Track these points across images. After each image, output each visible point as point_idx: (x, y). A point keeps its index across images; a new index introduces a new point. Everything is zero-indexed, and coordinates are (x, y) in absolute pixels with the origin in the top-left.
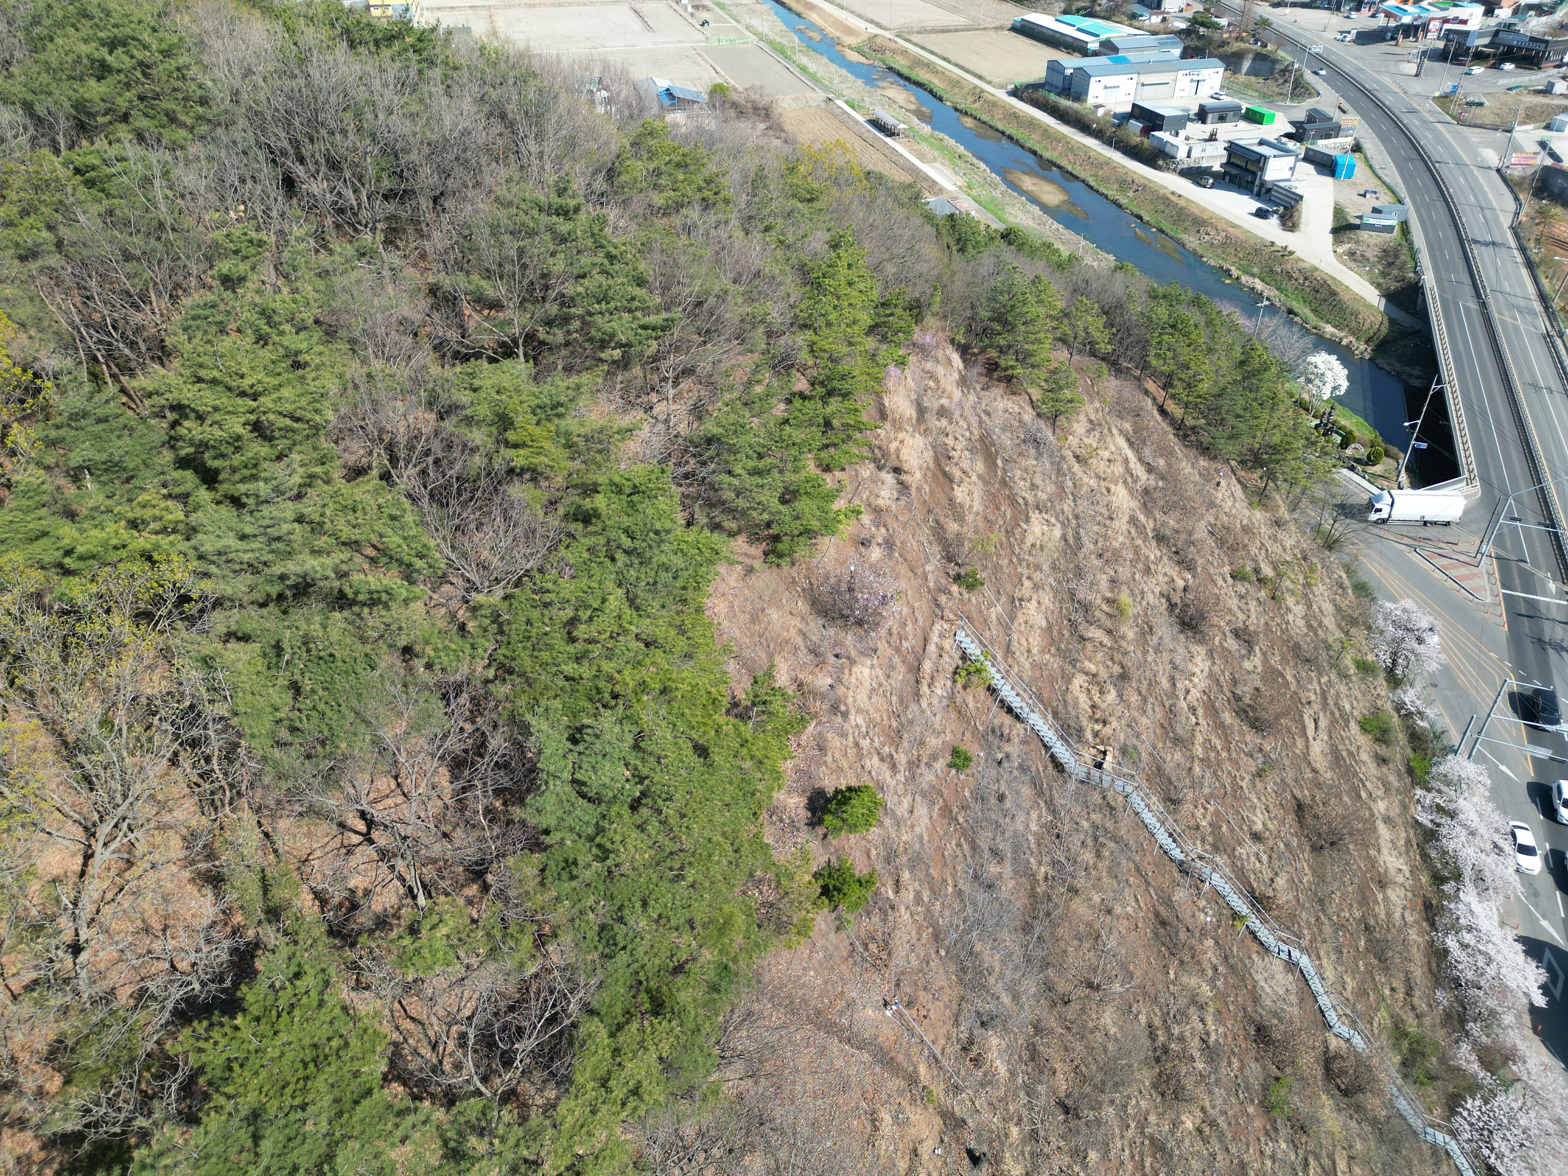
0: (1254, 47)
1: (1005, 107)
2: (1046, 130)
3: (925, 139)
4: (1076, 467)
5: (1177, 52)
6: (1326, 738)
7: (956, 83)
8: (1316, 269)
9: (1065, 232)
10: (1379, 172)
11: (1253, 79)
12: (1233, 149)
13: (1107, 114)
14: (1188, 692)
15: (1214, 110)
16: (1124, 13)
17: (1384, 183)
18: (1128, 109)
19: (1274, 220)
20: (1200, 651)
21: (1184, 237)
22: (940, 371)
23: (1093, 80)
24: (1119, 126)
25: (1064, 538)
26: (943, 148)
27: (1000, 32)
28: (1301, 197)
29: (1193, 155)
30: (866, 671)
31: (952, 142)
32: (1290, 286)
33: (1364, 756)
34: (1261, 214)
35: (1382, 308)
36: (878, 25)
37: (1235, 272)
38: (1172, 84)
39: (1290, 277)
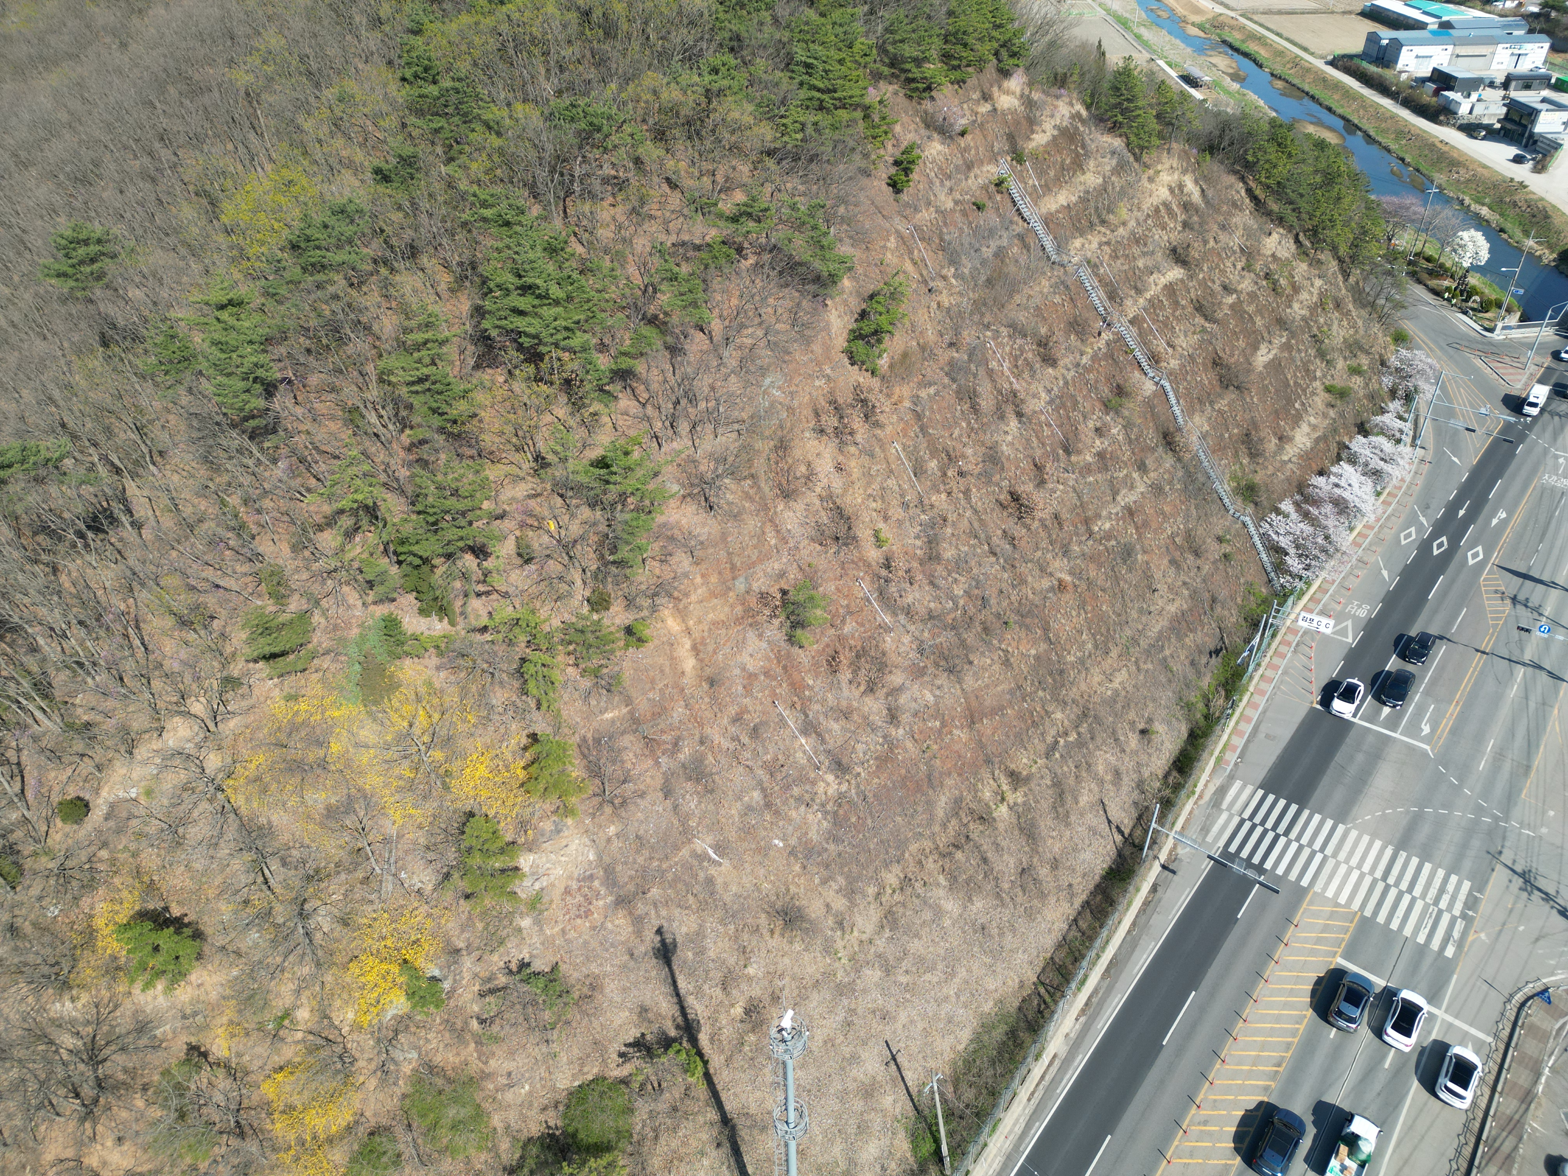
1: (1317, 73)
2: (1347, 91)
3: (1228, 93)
7: (1280, 53)
12: (1513, 106)
13: (1408, 78)
15: (1518, 78)
18: (1429, 73)
19: (1528, 165)
20: (1181, 271)
21: (1436, 175)
22: (1062, 103)
24: (1415, 87)
26: (1242, 100)
27: (1346, 15)
28: (1562, 147)
29: (1475, 112)
34: (1517, 160)
37: (1467, 201)
38: (1489, 56)
39: (1515, 205)
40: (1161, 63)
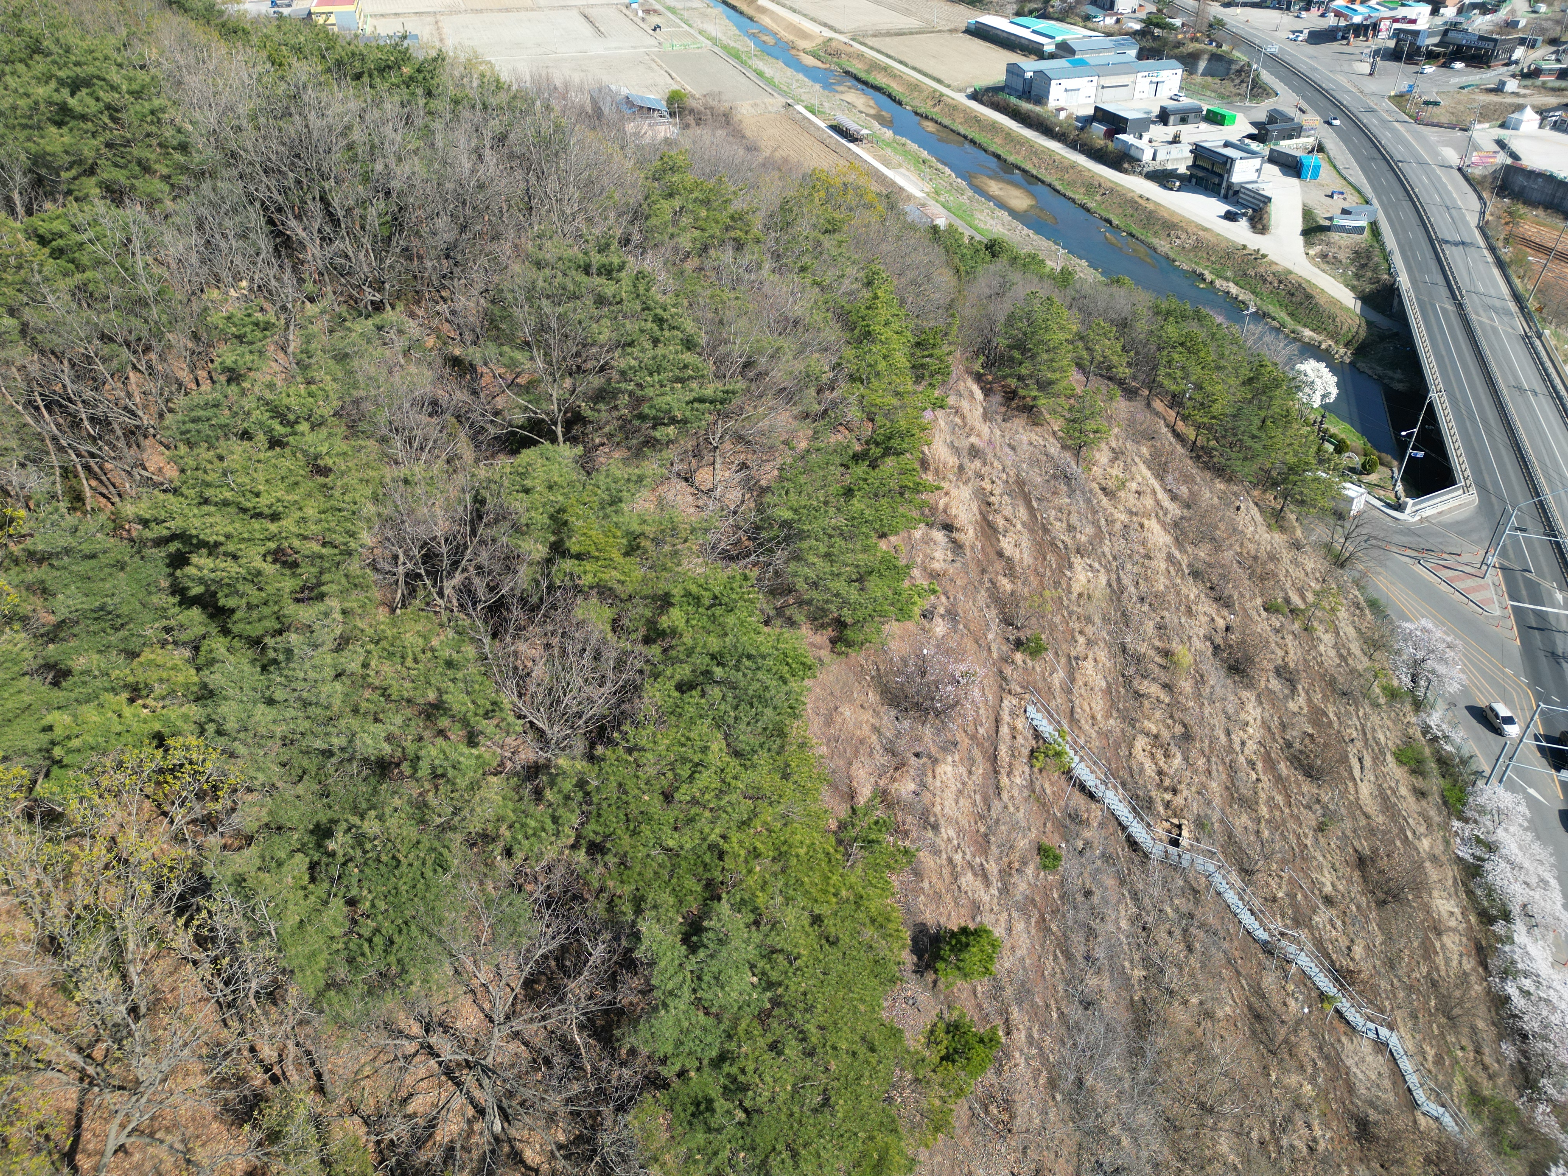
0: (1209, 48)
1: (965, 111)
2: (1008, 134)
3: (888, 145)
4: (1105, 501)
5: (1133, 53)
6: (1372, 778)
7: (915, 87)
8: (1290, 272)
9: (1036, 237)
10: (1344, 172)
11: (1209, 79)
12: (1199, 151)
13: (1069, 117)
14: (1243, 743)
15: (1176, 112)
16: (1078, 15)
17: (1350, 183)
18: (1091, 112)
19: (1243, 223)
20: (1249, 696)
21: (1155, 241)
22: (965, 405)
23: (1053, 83)
24: (1082, 129)
25: (1109, 584)
26: (906, 153)
27: (955, 35)
28: (1270, 199)
29: (1158, 158)
30: (949, 769)
31: (915, 147)
32: (1265, 290)
33: (1403, 791)
34: (1230, 217)
35: (1358, 310)
36: (831, 28)
37: (1209, 277)
38: (1131, 85)
39: (1265, 281)
40: (800, 108)
